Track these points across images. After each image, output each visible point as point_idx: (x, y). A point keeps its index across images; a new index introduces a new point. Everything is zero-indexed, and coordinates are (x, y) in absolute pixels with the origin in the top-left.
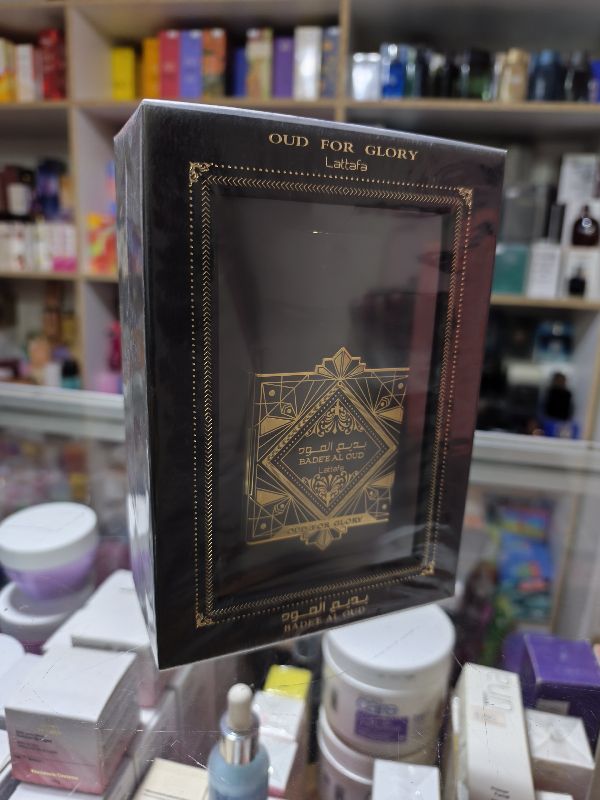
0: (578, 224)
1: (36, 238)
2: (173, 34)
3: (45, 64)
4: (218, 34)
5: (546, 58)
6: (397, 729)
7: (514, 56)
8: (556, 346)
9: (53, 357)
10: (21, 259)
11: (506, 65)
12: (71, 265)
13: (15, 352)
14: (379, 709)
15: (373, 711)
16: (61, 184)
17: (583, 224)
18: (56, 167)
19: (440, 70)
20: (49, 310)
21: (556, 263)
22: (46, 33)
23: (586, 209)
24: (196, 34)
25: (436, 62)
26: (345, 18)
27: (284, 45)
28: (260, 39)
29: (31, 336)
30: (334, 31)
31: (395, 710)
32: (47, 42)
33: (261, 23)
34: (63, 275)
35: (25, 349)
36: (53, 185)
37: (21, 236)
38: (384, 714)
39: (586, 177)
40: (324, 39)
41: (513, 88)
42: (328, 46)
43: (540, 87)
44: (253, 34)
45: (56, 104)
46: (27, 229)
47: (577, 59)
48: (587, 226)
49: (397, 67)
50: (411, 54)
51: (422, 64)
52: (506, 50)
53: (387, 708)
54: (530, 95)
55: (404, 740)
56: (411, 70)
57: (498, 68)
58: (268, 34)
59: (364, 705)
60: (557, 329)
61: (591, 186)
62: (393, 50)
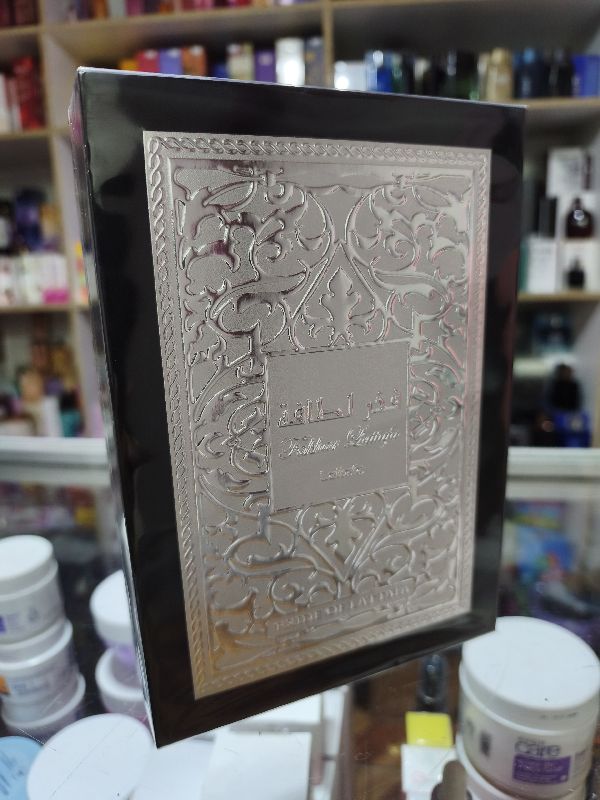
0: (570, 217)
1: (21, 270)
2: (150, 55)
3: (20, 92)
4: (197, 51)
5: (529, 56)
6: (560, 769)
7: (498, 56)
8: (556, 338)
9: (47, 391)
10: (9, 293)
11: (491, 65)
12: (63, 296)
13: (8, 388)
14: (541, 750)
15: (534, 753)
16: (41, 214)
17: (576, 217)
18: (35, 196)
19: (426, 74)
20: (36, 342)
21: (553, 257)
22: (19, 61)
23: (577, 203)
24: (174, 53)
25: (421, 67)
26: (328, 28)
27: (265, 59)
28: (241, 53)
29: (21, 370)
30: (315, 42)
31: (558, 749)
32: (21, 70)
33: (241, 37)
34: (56, 306)
35: (17, 384)
36: (32, 215)
37: (6, 270)
38: (546, 756)
39: (574, 169)
40: (306, 50)
41: (499, 87)
42: (311, 56)
43: (526, 86)
44: (233, 49)
45: (35, 133)
46: (12, 263)
47: (559, 56)
48: (579, 218)
49: (383, 73)
50: (396, 60)
51: (408, 68)
52: (489, 50)
53: (549, 749)
54: (517, 94)
55: (566, 780)
56: (398, 75)
57: (482, 67)
58: (248, 48)
59: (523, 749)
60: (555, 321)
61: (580, 179)
62: (378, 57)
